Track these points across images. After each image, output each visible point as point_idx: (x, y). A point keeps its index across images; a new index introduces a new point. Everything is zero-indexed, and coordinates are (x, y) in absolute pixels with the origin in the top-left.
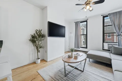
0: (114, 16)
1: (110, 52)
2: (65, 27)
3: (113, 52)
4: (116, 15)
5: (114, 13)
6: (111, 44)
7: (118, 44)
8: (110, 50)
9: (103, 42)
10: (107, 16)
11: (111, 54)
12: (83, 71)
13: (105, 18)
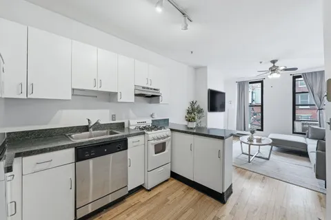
0: (312, 77)
1: (306, 136)
2: (224, 94)
3: (310, 135)
4: (316, 77)
5: (312, 73)
6: (308, 124)
7: (318, 123)
8: (305, 134)
9: (294, 119)
10: (300, 77)
11: (307, 139)
12: (268, 159)
13: (297, 79)
